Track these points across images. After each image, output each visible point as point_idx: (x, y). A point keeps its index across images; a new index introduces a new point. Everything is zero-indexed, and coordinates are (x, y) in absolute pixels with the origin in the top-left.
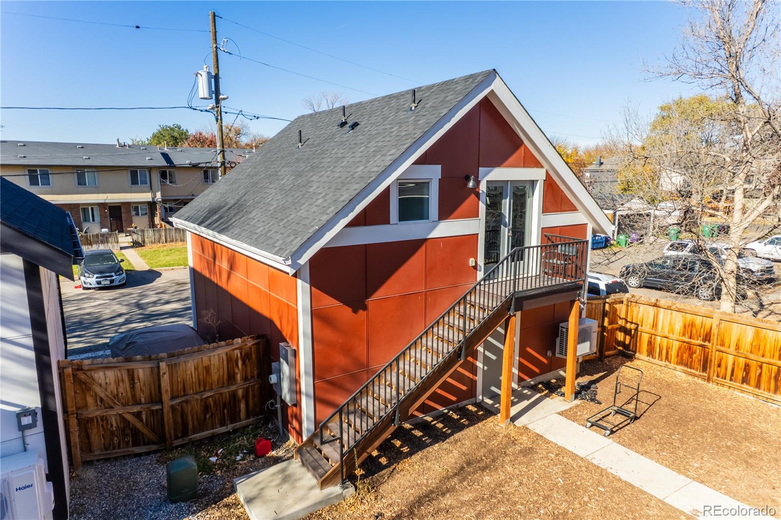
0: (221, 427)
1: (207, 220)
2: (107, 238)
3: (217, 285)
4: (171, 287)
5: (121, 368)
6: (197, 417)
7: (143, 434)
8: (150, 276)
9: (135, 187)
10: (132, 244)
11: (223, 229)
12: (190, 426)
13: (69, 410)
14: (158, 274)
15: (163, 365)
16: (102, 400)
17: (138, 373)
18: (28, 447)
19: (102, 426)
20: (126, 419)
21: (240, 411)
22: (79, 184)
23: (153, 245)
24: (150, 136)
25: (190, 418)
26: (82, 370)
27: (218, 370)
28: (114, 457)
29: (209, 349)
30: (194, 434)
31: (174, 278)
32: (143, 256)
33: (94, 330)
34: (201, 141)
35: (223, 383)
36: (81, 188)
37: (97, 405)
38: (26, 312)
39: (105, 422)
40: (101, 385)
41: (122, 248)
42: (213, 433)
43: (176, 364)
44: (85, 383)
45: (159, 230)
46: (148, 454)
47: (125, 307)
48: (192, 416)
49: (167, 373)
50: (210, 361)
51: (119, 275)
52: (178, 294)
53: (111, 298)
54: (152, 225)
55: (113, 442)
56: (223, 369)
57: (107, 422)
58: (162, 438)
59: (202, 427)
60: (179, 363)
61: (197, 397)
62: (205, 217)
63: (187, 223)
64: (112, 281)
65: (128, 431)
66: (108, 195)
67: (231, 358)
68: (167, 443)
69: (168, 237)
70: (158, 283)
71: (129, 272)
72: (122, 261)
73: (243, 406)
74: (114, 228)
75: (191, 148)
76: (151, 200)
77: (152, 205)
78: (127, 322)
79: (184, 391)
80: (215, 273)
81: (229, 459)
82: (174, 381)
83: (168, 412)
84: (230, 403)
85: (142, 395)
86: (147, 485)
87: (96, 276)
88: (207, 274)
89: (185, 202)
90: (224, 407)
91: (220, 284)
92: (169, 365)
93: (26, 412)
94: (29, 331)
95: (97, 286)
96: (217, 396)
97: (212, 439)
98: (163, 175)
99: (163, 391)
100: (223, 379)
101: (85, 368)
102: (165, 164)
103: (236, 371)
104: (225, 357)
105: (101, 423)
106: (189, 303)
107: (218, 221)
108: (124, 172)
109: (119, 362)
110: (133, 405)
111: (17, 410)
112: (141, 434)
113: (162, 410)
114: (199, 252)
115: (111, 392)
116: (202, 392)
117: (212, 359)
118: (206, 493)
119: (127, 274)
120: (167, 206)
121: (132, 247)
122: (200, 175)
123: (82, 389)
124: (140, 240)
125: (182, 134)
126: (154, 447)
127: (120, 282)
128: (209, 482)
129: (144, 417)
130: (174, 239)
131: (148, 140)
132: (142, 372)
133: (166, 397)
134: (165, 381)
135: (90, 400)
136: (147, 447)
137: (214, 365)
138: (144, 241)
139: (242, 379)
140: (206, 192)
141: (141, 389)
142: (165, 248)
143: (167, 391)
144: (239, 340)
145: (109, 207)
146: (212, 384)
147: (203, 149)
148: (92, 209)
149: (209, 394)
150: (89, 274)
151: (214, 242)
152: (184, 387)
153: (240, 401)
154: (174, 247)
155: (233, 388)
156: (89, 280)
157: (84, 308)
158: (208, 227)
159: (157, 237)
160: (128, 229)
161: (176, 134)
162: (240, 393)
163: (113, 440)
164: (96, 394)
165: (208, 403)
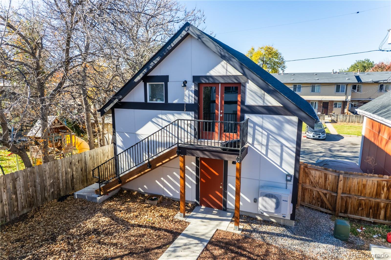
0: (367, 217)
1: (378, 112)
2: (320, 117)
3: (378, 146)
4: (348, 145)
5: (322, 172)
6: (354, 207)
7: (326, 204)
8: (338, 138)
9: (338, 93)
10: (331, 121)
11: (389, 117)
12: (349, 210)
13: (300, 182)
14: (342, 138)
15: (341, 176)
16: (312, 182)
17: (329, 176)
18: (287, 188)
19: (310, 193)
20: (320, 194)
21: (380, 214)
22: (312, 91)
23: (341, 123)
24: (349, 66)
25: (350, 206)
26: (307, 167)
27: (371, 188)
28: (312, 208)
29: (368, 176)
30: (350, 214)
31: (350, 141)
32: (336, 128)
33: (309, 156)
34: (382, 67)
35: (373, 196)
36: (313, 93)
37: (310, 184)
38: (295, 139)
39: (311, 192)
40: (313, 176)
41: (325, 122)
42: (361, 218)
43: (348, 178)
44: (307, 173)
45: (346, 116)
46: (326, 213)
47: (323, 149)
48: (351, 206)
49: (343, 181)
50: (367, 182)
51: (323, 134)
52: (351, 149)
53: (318, 144)
54: (343, 113)
55: (313, 202)
56: (374, 189)
57: (312, 192)
58: (334, 210)
59: (356, 213)
60: (350, 178)
61: (355, 197)
62: (378, 110)
63: (366, 112)
64: (319, 137)
65: (320, 200)
66: (323, 96)
67: (380, 185)
68: (336, 212)
69: (351, 120)
70: (341, 141)
71: (327, 134)
72: (326, 128)
73: (382, 212)
74: (323, 112)
75: (374, 72)
76: (344, 100)
77: (345, 103)
78: (324, 156)
79: (349, 192)
80: (378, 141)
81: (368, 234)
82: (345, 185)
83: (339, 199)
84: (375, 207)
85: (329, 187)
86: (324, 225)
87: (313, 133)
88: (372, 140)
89: (365, 102)
90: (371, 208)
91: (380, 146)
92: (344, 177)
93: (289, 175)
94: (295, 146)
95: (313, 138)
96: (367, 201)
97: (360, 221)
98: (354, 87)
99: (339, 188)
100: (373, 194)
101: (308, 167)
102: (356, 81)
103: (382, 192)
104: (376, 183)
105: (310, 192)
106: (358, 154)
107: (386, 112)
108: (334, 86)
109: (322, 169)
110: (324, 189)
111: (287, 173)
112: (325, 204)
113: (337, 196)
114: (370, 127)
115: (316, 181)
116: (359, 196)
117: (368, 181)
118: (352, 243)
119: (326, 134)
120: (353, 104)
121: (330, 122)
122: (378, 87)
123: (306, 175)
124: (335, 120)
125: (370, 64)
126: (330, 212)
127: (323, 137)
128: (355, 239)
129: (328, 196)
130: (354, 121)
131: (348, 68)
132: (331, 176)
133: (340, 191)
134: (341, 184)
135: (308, 181)
136: (327, 210)
137: (369, 185)
138: (337, 120)
139: (385, 197)
140: (381, 96)
141: (329, 184)
142: (347, 125)
143: (341, 189)
144: (388, 177)
145: (323, 102)
146: (365, 194)
147: (383, 72)
148: (315, 103)
149: (363, 198)
150: (310, 132)
151: (381, 123)
152: (350, 190)
153: (381, 209)
154: (353, 125)
155: (378, 200)
156: (309, 134)
157: (306, 146)
158: (379, 115)
159: (344, 119)
160: (330, 114)
161: (365, 65)
162: (382, 205)
163: (313, 201)
164: (310, 179)
165: (361, 203)
